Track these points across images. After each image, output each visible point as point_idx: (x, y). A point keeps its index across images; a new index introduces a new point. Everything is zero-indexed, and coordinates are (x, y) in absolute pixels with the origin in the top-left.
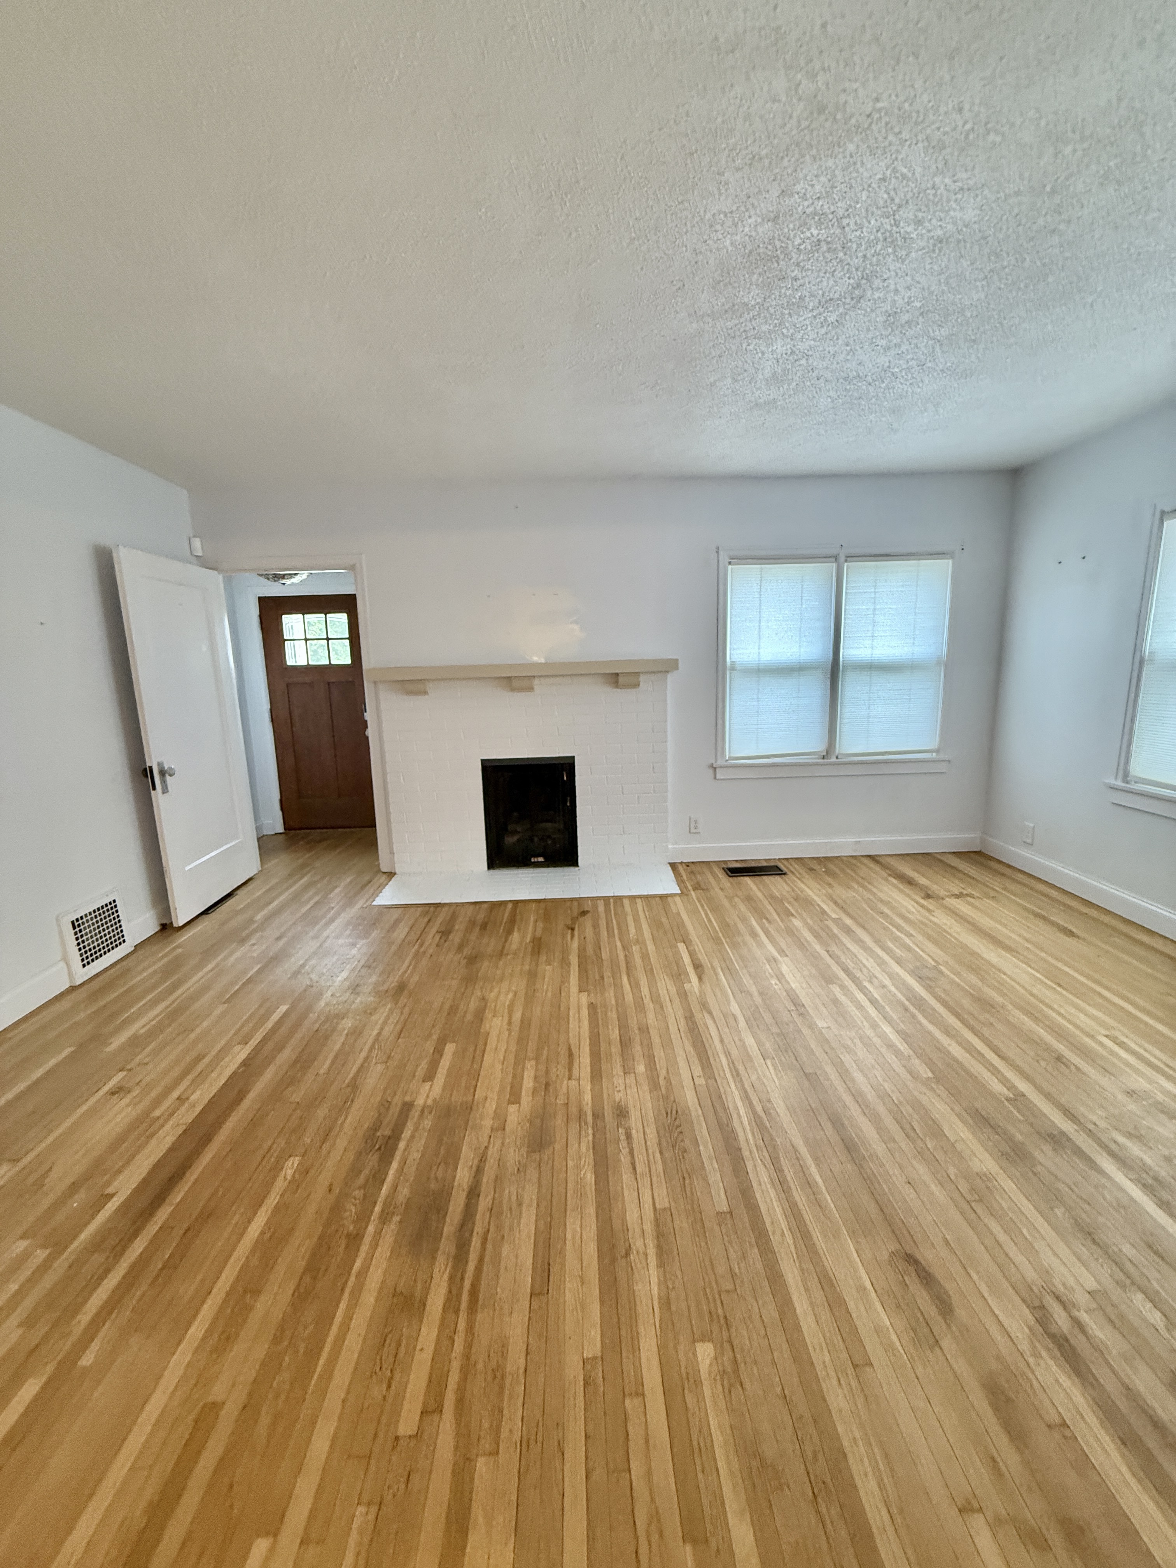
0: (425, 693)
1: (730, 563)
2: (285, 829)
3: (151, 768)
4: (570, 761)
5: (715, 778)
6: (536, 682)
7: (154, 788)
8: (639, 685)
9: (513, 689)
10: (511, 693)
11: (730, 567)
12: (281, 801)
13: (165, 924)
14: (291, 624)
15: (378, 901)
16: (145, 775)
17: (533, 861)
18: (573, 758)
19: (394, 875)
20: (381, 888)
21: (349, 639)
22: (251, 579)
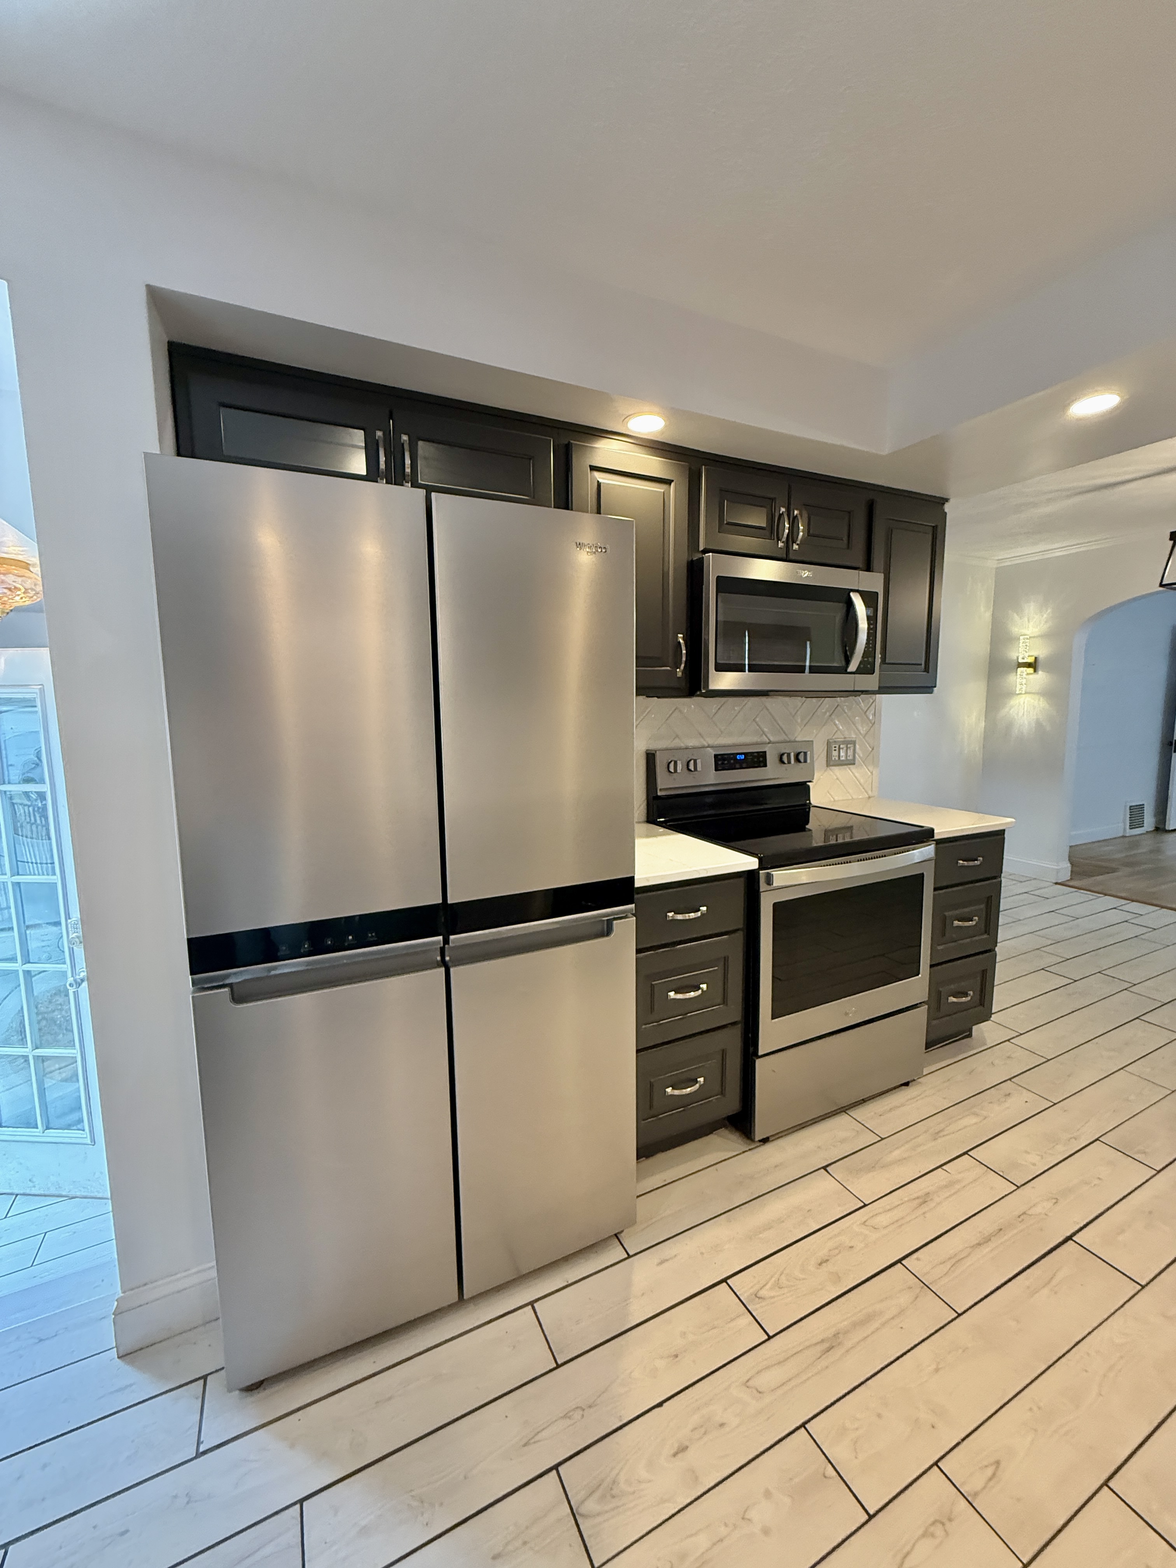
13: (1161, 826)
16: (1170, 746)
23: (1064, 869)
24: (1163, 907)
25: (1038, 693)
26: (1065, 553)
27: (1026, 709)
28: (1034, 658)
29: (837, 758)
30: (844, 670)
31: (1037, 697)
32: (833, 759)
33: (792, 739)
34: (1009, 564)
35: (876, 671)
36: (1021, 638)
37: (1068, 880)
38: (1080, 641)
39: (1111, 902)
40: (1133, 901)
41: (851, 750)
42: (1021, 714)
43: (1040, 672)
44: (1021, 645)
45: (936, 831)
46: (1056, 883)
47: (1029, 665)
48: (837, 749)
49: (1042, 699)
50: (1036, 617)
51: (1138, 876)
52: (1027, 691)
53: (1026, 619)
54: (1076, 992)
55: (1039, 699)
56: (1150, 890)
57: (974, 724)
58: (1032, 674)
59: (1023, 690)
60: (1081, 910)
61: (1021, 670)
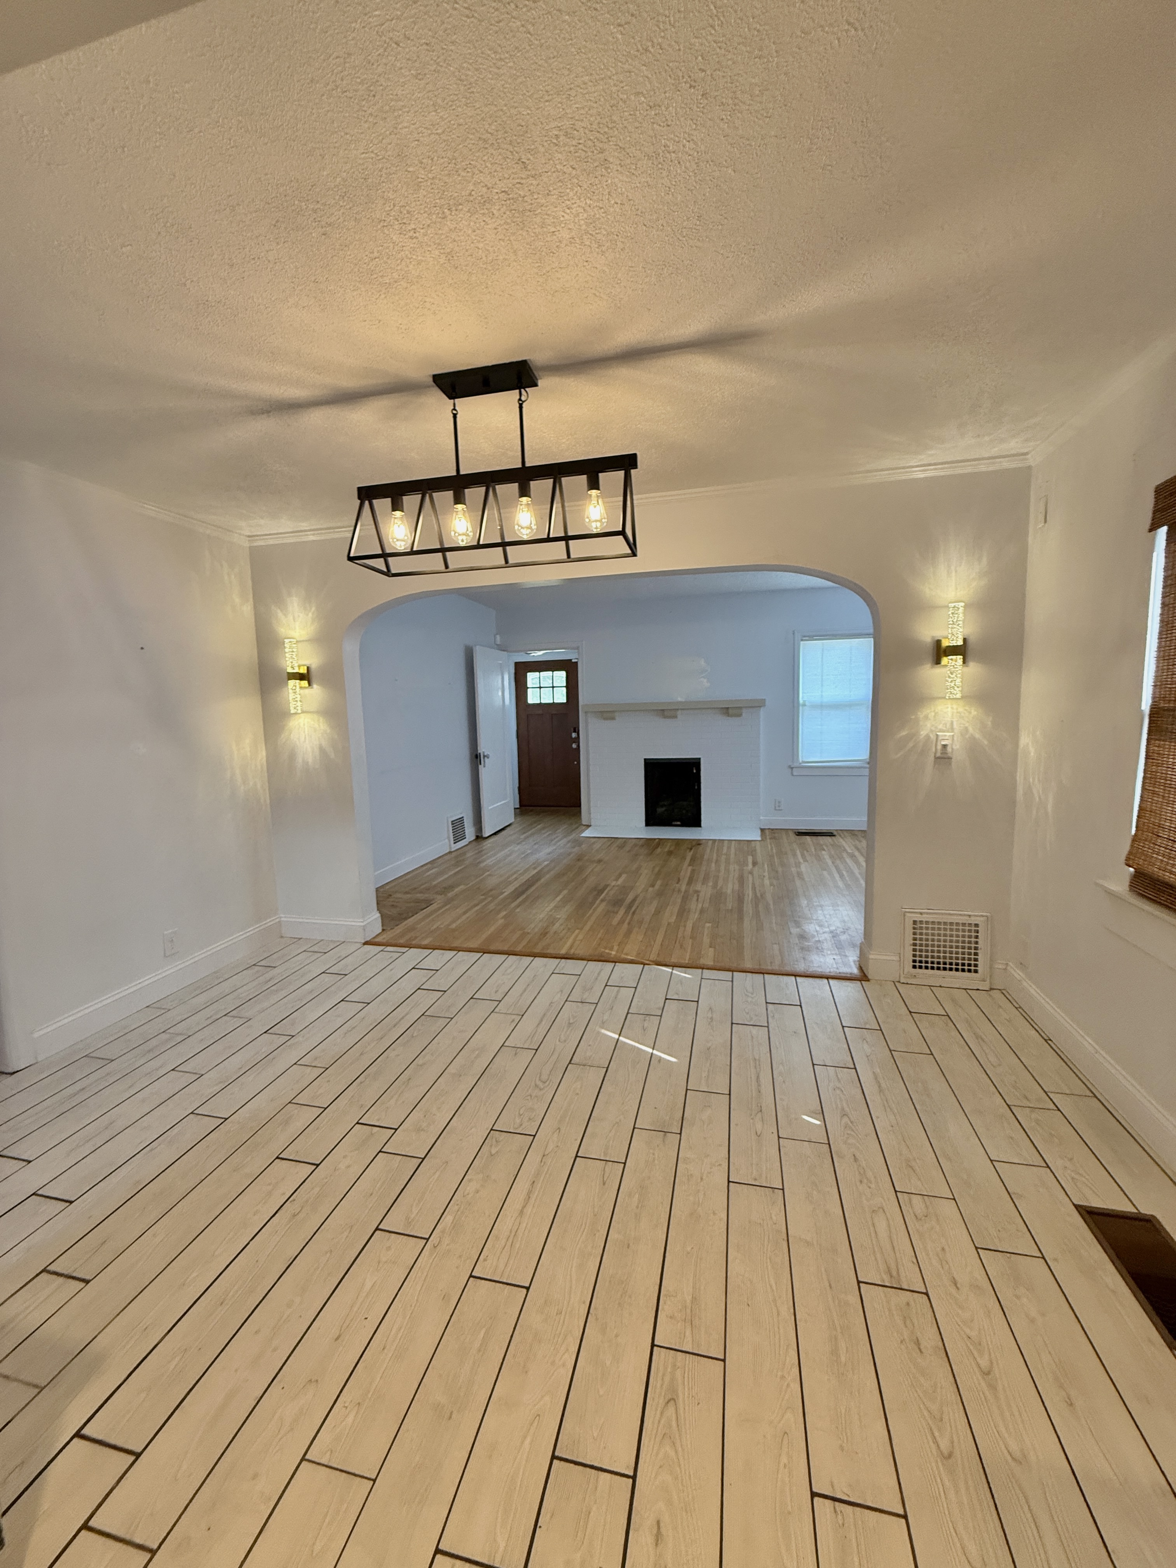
0: (614, 719)
1: (802, 640)
2: (520, 805)
3: (480, 754)
4: (698, 761)
5: (792, 775)
6: (679, 712)
7: (480, 764)
8: (742, 715)
9: (665, 717)
10: (663, 720)
11: (802, 642)
12: (519, 788)
13: (480, 835)
14: (532, 678)
15: (583, 835)
16: (476, 758)
17: (673, 823)
18: (700, 759)
19: (590, 826)
20: (583, 831)
21: (567, 687)
22: (511, 652)
23: (373, 921)
24: (459, 949)
25: (317, 712)
26: (320, 538)
27: (306, 732)
28: (306, 668)
31: (315, 716)
34: (262, 544)
36: (288, 641)
37: (378, 936)
38: (351, 648)
39: (413, 955)
40: (434, 949)
42: (302, 739)
43: (315, 686)
44: (289, 650)
46: (366, 943)
47: (301, 677)
49: (321, 720)
50: (301, 615)
51: (449, 906)
52: (305, 710)
53: (291, 618)
54: (307, 1201)
55: (318, 720)
56: (454, 926)
57: (249, 754)
58: (305, 688)
59: (299, 708)
60: (377, 985)
61: (291, 683)
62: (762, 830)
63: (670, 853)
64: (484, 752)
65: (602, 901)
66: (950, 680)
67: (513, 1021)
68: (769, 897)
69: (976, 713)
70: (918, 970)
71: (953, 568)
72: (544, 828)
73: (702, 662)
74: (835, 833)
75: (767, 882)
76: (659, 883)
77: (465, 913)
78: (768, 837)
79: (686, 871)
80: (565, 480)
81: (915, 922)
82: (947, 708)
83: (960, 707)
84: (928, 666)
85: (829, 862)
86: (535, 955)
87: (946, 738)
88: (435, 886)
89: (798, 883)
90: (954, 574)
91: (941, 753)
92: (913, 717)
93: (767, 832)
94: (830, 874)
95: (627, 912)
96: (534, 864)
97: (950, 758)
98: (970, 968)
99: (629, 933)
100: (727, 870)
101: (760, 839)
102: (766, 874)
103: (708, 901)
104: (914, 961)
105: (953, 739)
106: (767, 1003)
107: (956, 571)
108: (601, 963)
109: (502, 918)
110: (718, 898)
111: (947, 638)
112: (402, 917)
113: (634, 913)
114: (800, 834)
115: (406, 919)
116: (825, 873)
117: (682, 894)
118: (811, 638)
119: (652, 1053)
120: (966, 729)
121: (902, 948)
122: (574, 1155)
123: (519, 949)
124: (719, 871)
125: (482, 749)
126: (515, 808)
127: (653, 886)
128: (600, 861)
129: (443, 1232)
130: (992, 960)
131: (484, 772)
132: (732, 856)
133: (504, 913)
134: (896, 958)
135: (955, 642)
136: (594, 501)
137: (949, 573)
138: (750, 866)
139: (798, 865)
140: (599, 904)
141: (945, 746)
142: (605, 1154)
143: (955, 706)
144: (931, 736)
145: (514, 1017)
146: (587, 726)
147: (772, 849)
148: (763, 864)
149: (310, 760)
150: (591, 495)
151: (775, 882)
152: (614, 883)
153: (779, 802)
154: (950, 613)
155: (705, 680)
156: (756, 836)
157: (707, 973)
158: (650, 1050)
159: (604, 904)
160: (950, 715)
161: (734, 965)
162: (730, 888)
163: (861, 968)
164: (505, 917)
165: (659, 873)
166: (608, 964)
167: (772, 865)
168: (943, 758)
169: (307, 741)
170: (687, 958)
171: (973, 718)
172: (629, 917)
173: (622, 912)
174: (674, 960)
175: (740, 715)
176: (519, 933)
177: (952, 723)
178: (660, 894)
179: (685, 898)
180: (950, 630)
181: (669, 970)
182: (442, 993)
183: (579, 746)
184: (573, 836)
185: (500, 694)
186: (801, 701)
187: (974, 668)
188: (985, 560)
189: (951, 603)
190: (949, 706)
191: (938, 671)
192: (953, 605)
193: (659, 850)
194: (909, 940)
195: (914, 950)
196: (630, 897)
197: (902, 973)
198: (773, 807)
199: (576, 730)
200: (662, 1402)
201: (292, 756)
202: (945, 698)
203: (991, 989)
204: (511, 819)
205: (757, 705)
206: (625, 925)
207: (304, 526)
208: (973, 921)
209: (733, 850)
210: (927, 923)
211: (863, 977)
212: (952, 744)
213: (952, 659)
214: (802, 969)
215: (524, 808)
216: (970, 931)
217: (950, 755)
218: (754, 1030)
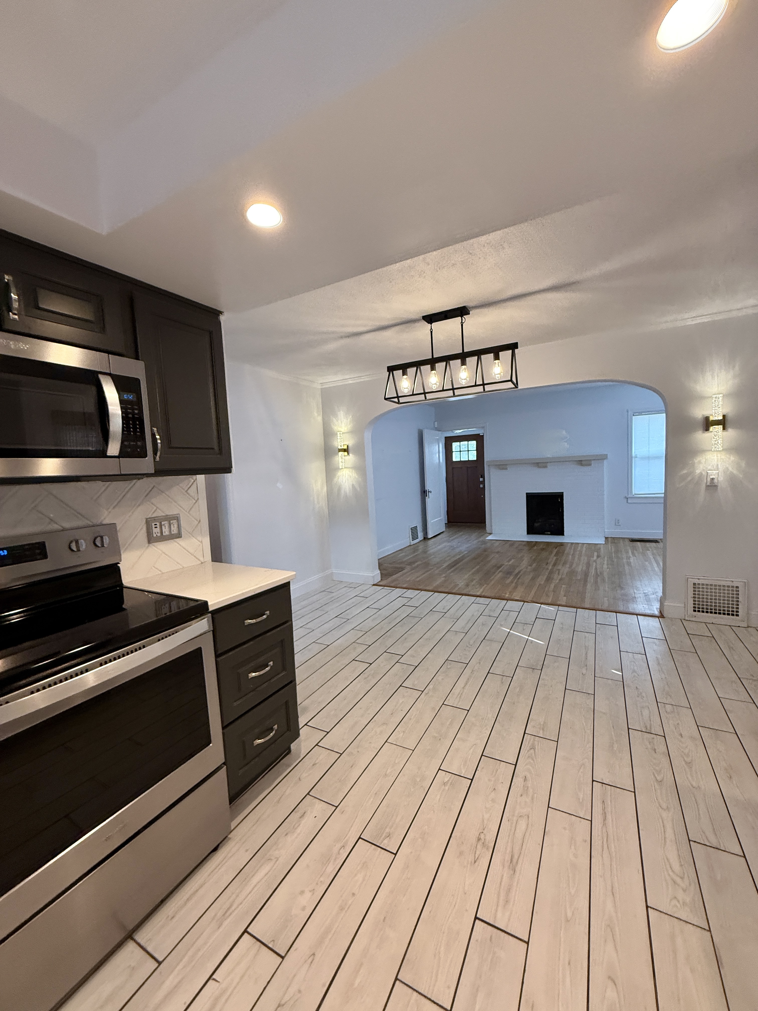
0: (506, 469)
1: (633, 415)
2: (448, 522)
3: (426, 490)
4: (562, 494)
5: (628, 503)
6: (549, 464)
7: (427, 496)
8: (591, 465)
9: (539, 467)
10: (538, 469)
11: (634, 417)
12: (447, 511)
13: (426, 537)
14: (455, 445)
15: (487, 538)
16: (424, 493)
17: (545, 533)
18: (563, 493)
19: (492, 534)
20: (488, 536)
21: (477, 450)
22: (444, 431)
23: (376, 574)
24: (421, 590)
25: (352, 468)
26: (354, 382)
27: (346, 478)
28: (346, 446)
29: (159, 535)
30: (102, 454)
31: (351, 470)
32: (155, 535)
33: (99, 522)
34: (326, 387)
35: (148, 453)
36: (338, 433)
37: (380, 582)
38: (368, 435)
39: (398, 592)
40: (409, 589)
41: (167, 527)
42: (344, 481)
43: (351, 455)
44: (339, 438)
45: (209, 604)
46: (374, 585)
47: (345, 450)
48: (158, 526)
49: (354, 472)
50: (345, 420)
51: (413, 571)
52: (346, 466)
53: (340, 422)
54: (370, 674)
55: (352, 472)
56: (418, 579)
57: (320, 489)
58: (346, 456)
59: (344, 466)
60: (383, 602)
61: (340, 453)
62: (606, 538)
63: (543, 549)
64: (428, 490)
65: (500, 572)
66: (714, 440)
67: (453, 621)
68: (605, 574)
69: (733, 459)
70: (697, 613)
71: (715, 374)
72: (463, 534)
73: (564, 432)
74: (660, 541)
75: (605, 566)
76: (534, 565)
77: (422, 575)
78: (610, 542)
79: (553, 559)
80: (483, 357)
81: (694, 584)
82: (714, 456)
83: (724, 456)
84: (700, 432)
85: (651, 557)
86: (462, 595)
87: (713, 474)
88: (405, 561)
89: (627, 567)
90: (716, 377)
91: (710, 483)
92: (690, 462)
93: (610, 539)
94: (650, 563)
95: (514, 578)
96: (459, 552)
97: (716, 486)
98: (735, 613)
99: (515, 588)
100: (579, 559)
101: (604, 543)
102: (606, 562)
103: (565, 574)
104: (694, 607)
105: (718, 475)
106: (596, 623)
107: (718, 376)
108: (499, 600)
109: (443, 577)
110: (572, 573)
111: (712, 415)
112: (390, 575)
113: (519, 579)
114: (633, 540)
115: (392, 575)
116: (647, 563)
117: (549, 571)
118: (640, 413)
119: (528, 639)
120: (727, 469)
121: (686, 599)
122: (487, 672)
123: (454, 591)
124: (574, 559)
125: (428, 487)
126: (445, 524)
127: (531, 566)
128: (498, 552)
129: (429, 689)
130: (749, 609)
131: (428, 500)
132: (583, 552)
133: (444, 575)
134: (683, 605)
135: (716, 417)
136: (497, 365)
137: (713, 377)
138: (595, 558)
139: (629, 558)
140: (498, 573)
141: (713, 479)
142: (503, 673)
143: (719, 455)
144: (703, 473)
145: (453, 620)
146: (489, 473)
147: (611, 548)
148: (604, 557)
149: (348, 492)
150: (495, 363)
151: (610, 567)
152: (507, 563)
153: (618, 521)
154: (713, 401)
155: (566, 444)
156: (602, 541)
157: (560, 608)
158: (527, 637)
159: (501, 573)
160: (716, 460)
161: (579, 605)
162: (580, 568)
163: (660, 612)
164: (445, 577)
165: (534, 560)
166: (504, 601)
167: (610, 558)
168: (712, 486)
169: (347, 482)
170: (550, 600)
171: (732, 462)
172: (515, 581)
173: (512, 578)
174: (541, 601)
175: (590, 465)
176: (453, 584)
177: (718, 465)
178: (534, 570)
179: (551, 572)
180: (713, 411)
181: (540, 605)
182: (416, 608)
183: (484, 486)
184: (481, 539)
185: (437, 456)
186: (633, 454)
187: (731, 433)
188: (737, 368)
189: (714, 395)
190: (715, 455)
191: (707, 434)
192: (715, 396)
193: (535, 548)
194: (691, 594)
195: (694, 601)
196: (517, 571)
197: (686, 614)
198: (614, 523)
199: (483, 476)
200: (528, 748)
201: (339, 489)
202: (711, 450)
203: (748, 627)
204: (443, 529)
205: (603, 458)
206: (514, 584)
207: (347, 377)
208: (735, 584)
209: (584, 549)
210: (703, 584)
211: (661, 616)
212: (718, 478)
213: (715, 428)
214: (622, 610)
215: (450, 523)
216: (733, 591)
217: (716, 484)
218: (587, 635)
